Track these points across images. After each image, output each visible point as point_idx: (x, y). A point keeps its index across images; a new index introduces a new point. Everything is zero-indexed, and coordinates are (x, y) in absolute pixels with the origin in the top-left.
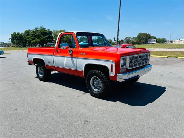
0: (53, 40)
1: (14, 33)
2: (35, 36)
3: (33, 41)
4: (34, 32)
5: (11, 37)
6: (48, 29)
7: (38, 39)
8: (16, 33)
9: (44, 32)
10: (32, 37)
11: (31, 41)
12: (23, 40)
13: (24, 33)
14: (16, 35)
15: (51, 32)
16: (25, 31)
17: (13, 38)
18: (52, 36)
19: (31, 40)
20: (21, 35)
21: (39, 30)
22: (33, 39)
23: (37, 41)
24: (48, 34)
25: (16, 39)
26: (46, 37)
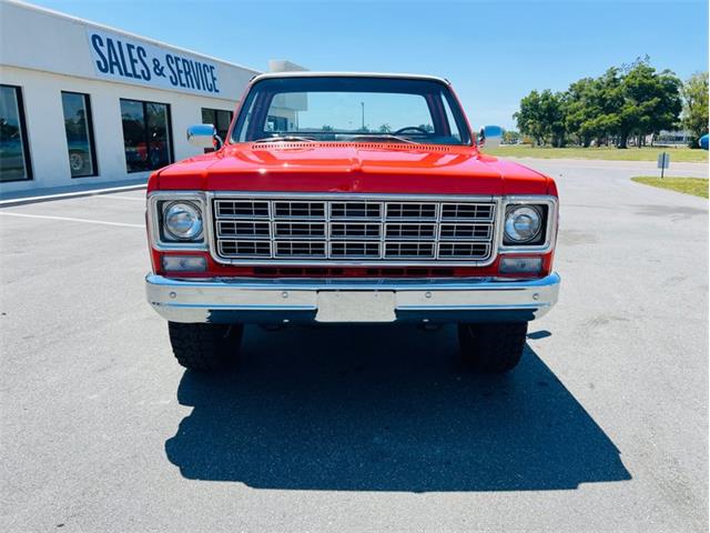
0: (679, 120)
1: (534, 93)
2: (602, 100)
3: (586, 124)
4: (599, 87)
5: (519, 111)
6: (667, 71)
7: (612, 115)
8: (540, 93)
9: (642, 85)
10: (588, 106)
11: (579, 122)
12: (559, 120)
13: (567, 93)
14: (537, 101)
15: (677, 82)
16: (573, 86)
17: (525, 111)
18: (679, 102)
19: (582, 118)
20: (554, 101)
21: (622, 78)
22: (589, 116)
23: (604, 122)
24: (659, 93)
25: (533, 117)
26: (647, 107)
